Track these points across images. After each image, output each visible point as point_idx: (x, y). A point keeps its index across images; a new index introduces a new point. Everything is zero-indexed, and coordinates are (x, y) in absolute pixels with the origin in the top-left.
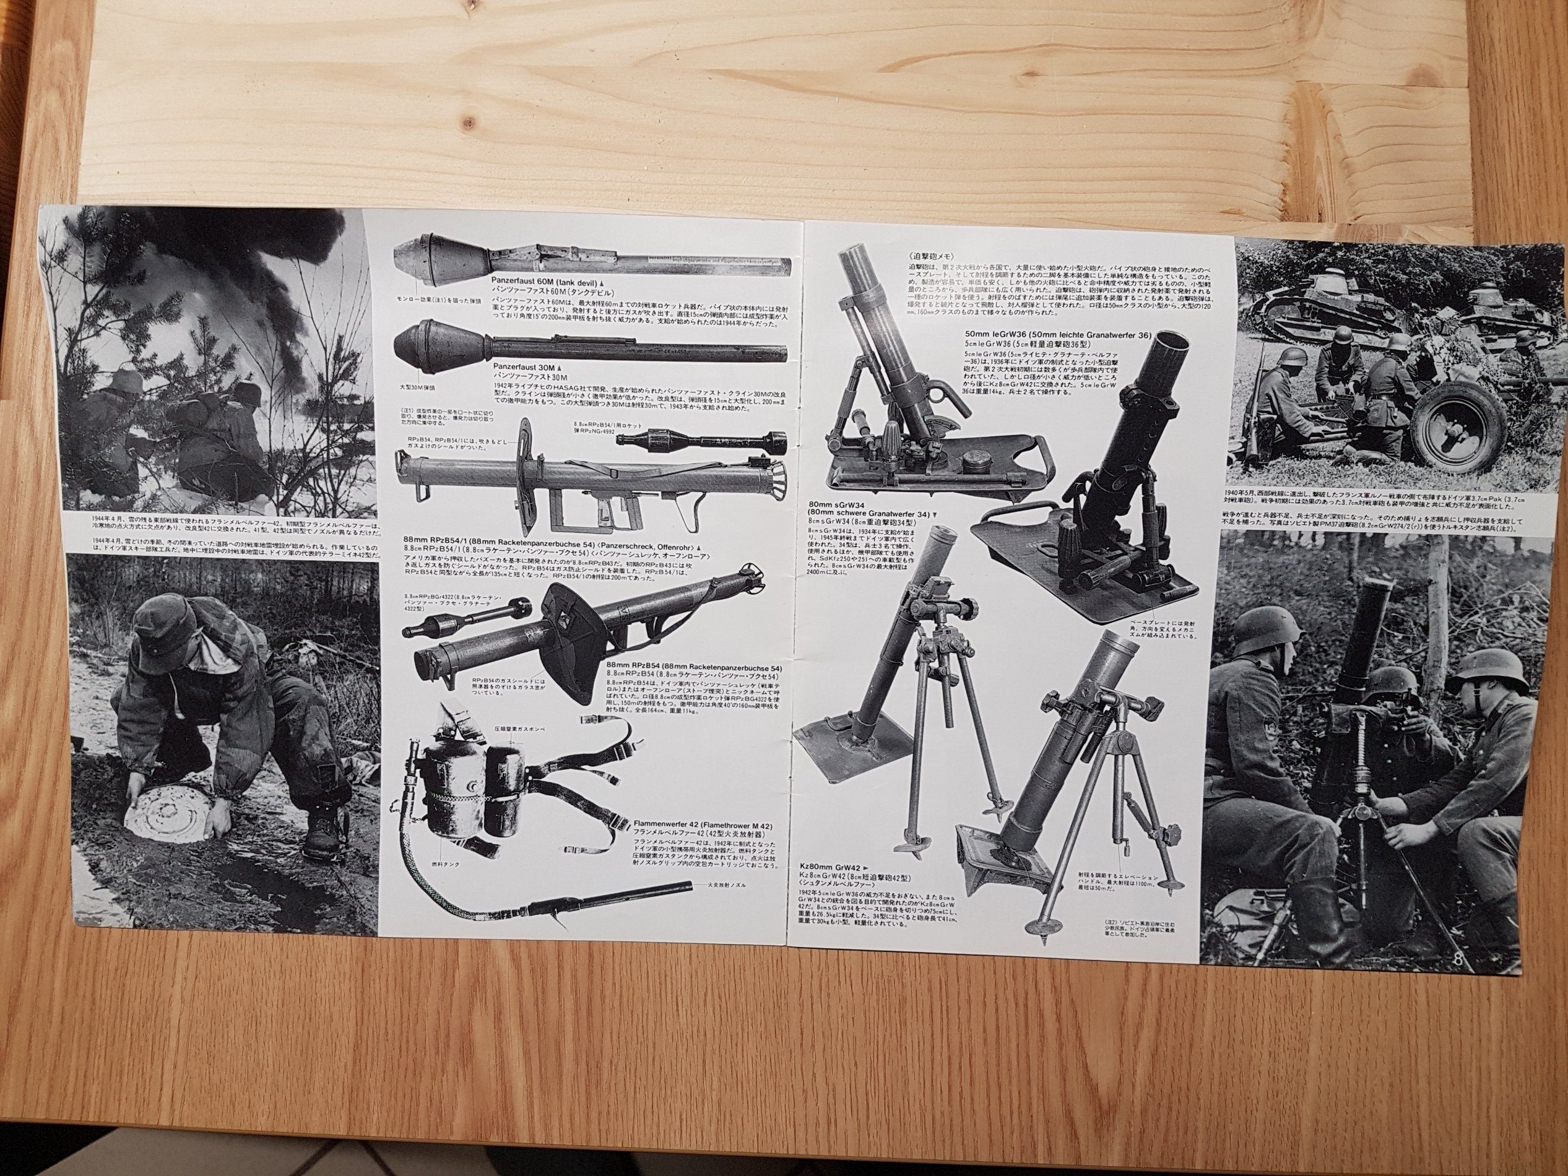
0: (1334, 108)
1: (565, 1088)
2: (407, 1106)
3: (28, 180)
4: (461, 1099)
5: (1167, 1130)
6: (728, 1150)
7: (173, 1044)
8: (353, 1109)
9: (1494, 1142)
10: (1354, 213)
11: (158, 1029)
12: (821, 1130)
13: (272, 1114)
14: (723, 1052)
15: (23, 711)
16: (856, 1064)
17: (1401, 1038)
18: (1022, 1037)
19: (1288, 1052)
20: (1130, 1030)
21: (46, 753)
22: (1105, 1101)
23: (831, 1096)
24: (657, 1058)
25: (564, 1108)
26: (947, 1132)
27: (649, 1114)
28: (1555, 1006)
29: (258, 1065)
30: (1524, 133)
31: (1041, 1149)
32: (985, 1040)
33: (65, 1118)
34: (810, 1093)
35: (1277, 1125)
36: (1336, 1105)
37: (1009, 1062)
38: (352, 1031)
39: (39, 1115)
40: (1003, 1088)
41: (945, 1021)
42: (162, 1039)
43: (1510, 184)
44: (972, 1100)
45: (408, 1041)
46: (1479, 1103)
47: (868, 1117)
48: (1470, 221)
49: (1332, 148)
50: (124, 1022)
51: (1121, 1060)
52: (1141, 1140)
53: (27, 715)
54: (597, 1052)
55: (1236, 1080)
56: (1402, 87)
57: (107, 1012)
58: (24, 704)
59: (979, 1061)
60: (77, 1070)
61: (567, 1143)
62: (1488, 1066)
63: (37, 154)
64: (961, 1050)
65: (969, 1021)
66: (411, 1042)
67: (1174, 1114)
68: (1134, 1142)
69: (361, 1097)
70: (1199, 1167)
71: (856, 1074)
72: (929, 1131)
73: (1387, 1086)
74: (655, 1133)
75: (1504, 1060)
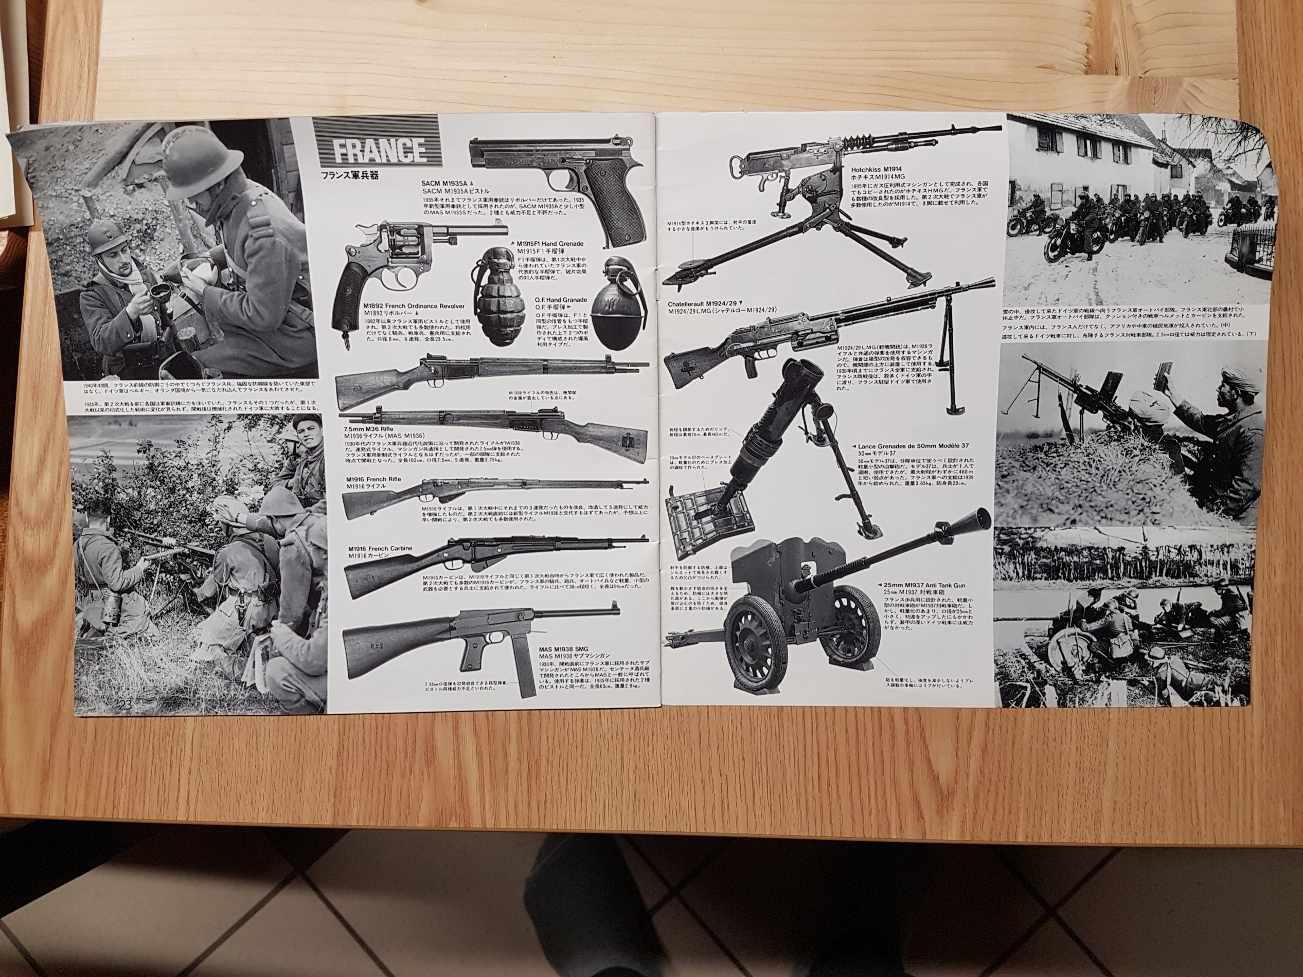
1: (510, 782)
2: (381, 801)
3: (52, 51)
4: (425, 793)
5: (995, 810)
6: (642, 829)
7: (188, 754)
8: (337, 804)
9: (1256, 817)
10: (1144, 68)
11: (176, 743)
12: (716, 812)
13: (271, 809)
14: (637, 751)
15: (58, 486)
16: (744, 759)
17: (1182, 735)
18: (877, 737)
19: (1091, 747)
20: (964, 730)
22: (945, 788)
23: (724, 785)
24: (584, 756)
25: (510, 799)
26: (818, 813)
27: (578, 802)
29: (258, 769)
30: (1277, 7)
31: (894, 827)
32: (847, 741)
33: (99, 816)
34: (707, 782)
35: (1083, 805)
36: (1130, 789)
37: (867, 756)
38: (335, 741)
39: (78, 814)
40: (863, 778)
41: (815, 725)
42: (179, 751)
43: (1265, 52)
44: (838, 787)
45: (381, 748)
46: (1245, 787)
47: (754, 801)
48: (1236, 75)
49: (1125, 16)
51: (957, 756)
52: (974, 819)
54: (536, 752)
55: (1050, 770)
57: (132, 730)
58: (59, 481)
59: (842, 757)
60: (108, 777)
61: (512, 826)
62: (1252, 758)
63: (60, 29)
64: (828, 747)
65: (834, 724)
66: (385, 748)
67: (1001, 798)
68: (969, 820)
69: (344, 794)
70: (1021, 840)
71: (744, 767)
72: (804, 813)
73: (1170, 774)
74: (583, 817)
75: (1264, 752)
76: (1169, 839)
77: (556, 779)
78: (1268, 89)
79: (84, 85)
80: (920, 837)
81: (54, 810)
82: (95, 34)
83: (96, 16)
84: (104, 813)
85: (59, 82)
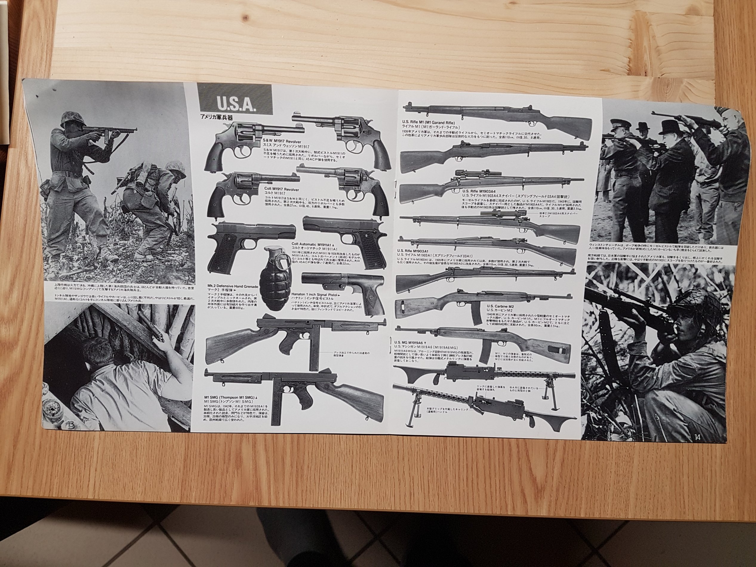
0: (652, 23)
1: (286, 479)
2: (210, 488)
4: (236, 485)
6: (363, 508)
7: (95, 459)
8: (183, 490)
9: (717, 505)
10: (661, 73)
11: (88, 452)
12: (407, 498)
13: (144, 493)
14: (361, 461)
15: (22, 299)
16: (423, 467)
18: (501, 455)
19: (624, 463)
20: (551, 451)
21: (33, 319)
22: (539, 486)
23: (412, 482)
24: (330, 464)
25: (285, 489)
26: (466, 499)
27: (326, 492)
28: (746, 442)
29: (137, 469)
30: (736, 39)
31: (510, 507)
32: (484, 456)
33: (41, 495)
34: (402, 481)
35: (619, 496)
36: (646, 487)
37: (495, 466)
38: (183, 453)
39: (28, 493)
40: (492, 479)
41: (465, 447)
42: (90, 457)
43: (729, 65)
44: (478, 484)
45: (210, 457)
46: (711, 487)
47: (429, 492)
48: (714, 78)
49: (651, 42)
50: (71, 449)
51: (547, 466)
52: (556, 503)
53: (23, 300)
54: (302, 461)
55: (600, 476)
56: (683, 15)
57: (62, 444)
58: (22, 296)
59: (481, 466)
60: (47, 472)
61: (287, 505)
62: (715, 469)
63: (30, 29)
64: (472, 461)
65: (476, 447)
66: (212, 458)
67: (571, 491)
68: (553, 504)
69: (187, 484)
70: (583, 516)
71: (423, 472)
72: (458, 499)
73: (669, 478)
74: (329, 500)
75: (723, 467)
76: (667, 515)
77: (313, 478)
78: (731, 86)
79: (44, 63)
80: (525, 514)
81: (14, 491)
82: (51, 33)
83: (52, 22)
84: (44, 493)
85: (29, 61)
